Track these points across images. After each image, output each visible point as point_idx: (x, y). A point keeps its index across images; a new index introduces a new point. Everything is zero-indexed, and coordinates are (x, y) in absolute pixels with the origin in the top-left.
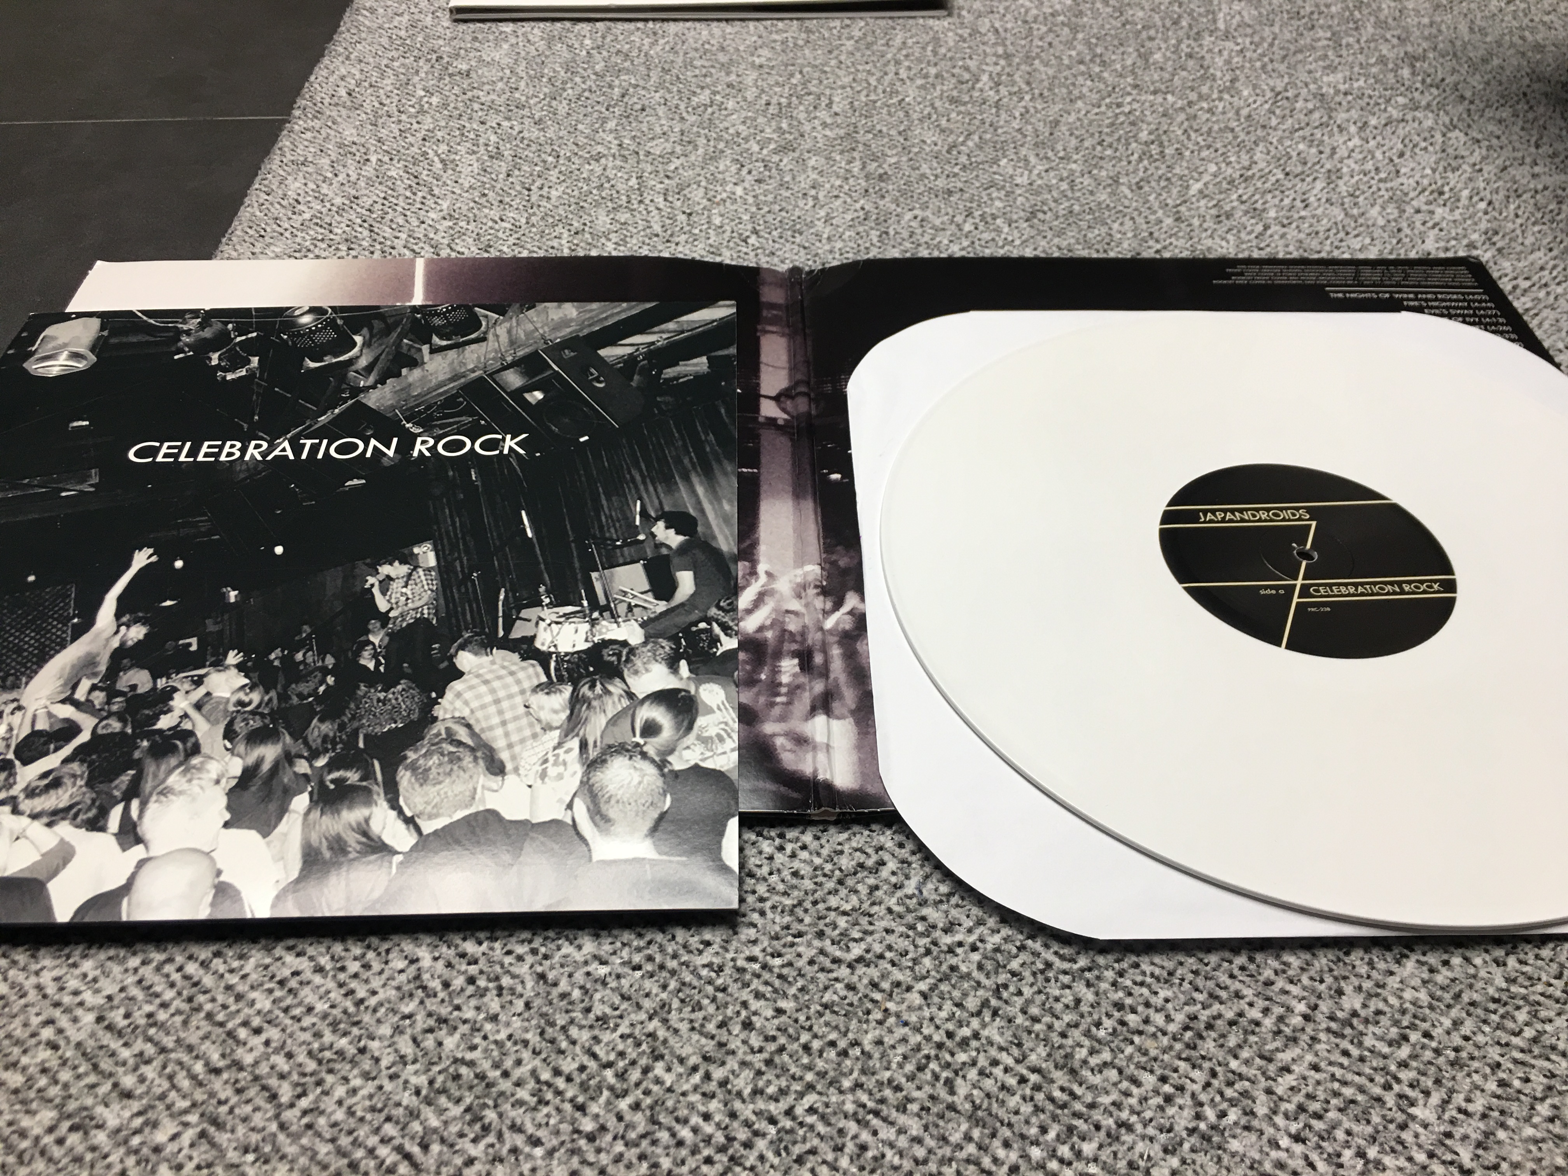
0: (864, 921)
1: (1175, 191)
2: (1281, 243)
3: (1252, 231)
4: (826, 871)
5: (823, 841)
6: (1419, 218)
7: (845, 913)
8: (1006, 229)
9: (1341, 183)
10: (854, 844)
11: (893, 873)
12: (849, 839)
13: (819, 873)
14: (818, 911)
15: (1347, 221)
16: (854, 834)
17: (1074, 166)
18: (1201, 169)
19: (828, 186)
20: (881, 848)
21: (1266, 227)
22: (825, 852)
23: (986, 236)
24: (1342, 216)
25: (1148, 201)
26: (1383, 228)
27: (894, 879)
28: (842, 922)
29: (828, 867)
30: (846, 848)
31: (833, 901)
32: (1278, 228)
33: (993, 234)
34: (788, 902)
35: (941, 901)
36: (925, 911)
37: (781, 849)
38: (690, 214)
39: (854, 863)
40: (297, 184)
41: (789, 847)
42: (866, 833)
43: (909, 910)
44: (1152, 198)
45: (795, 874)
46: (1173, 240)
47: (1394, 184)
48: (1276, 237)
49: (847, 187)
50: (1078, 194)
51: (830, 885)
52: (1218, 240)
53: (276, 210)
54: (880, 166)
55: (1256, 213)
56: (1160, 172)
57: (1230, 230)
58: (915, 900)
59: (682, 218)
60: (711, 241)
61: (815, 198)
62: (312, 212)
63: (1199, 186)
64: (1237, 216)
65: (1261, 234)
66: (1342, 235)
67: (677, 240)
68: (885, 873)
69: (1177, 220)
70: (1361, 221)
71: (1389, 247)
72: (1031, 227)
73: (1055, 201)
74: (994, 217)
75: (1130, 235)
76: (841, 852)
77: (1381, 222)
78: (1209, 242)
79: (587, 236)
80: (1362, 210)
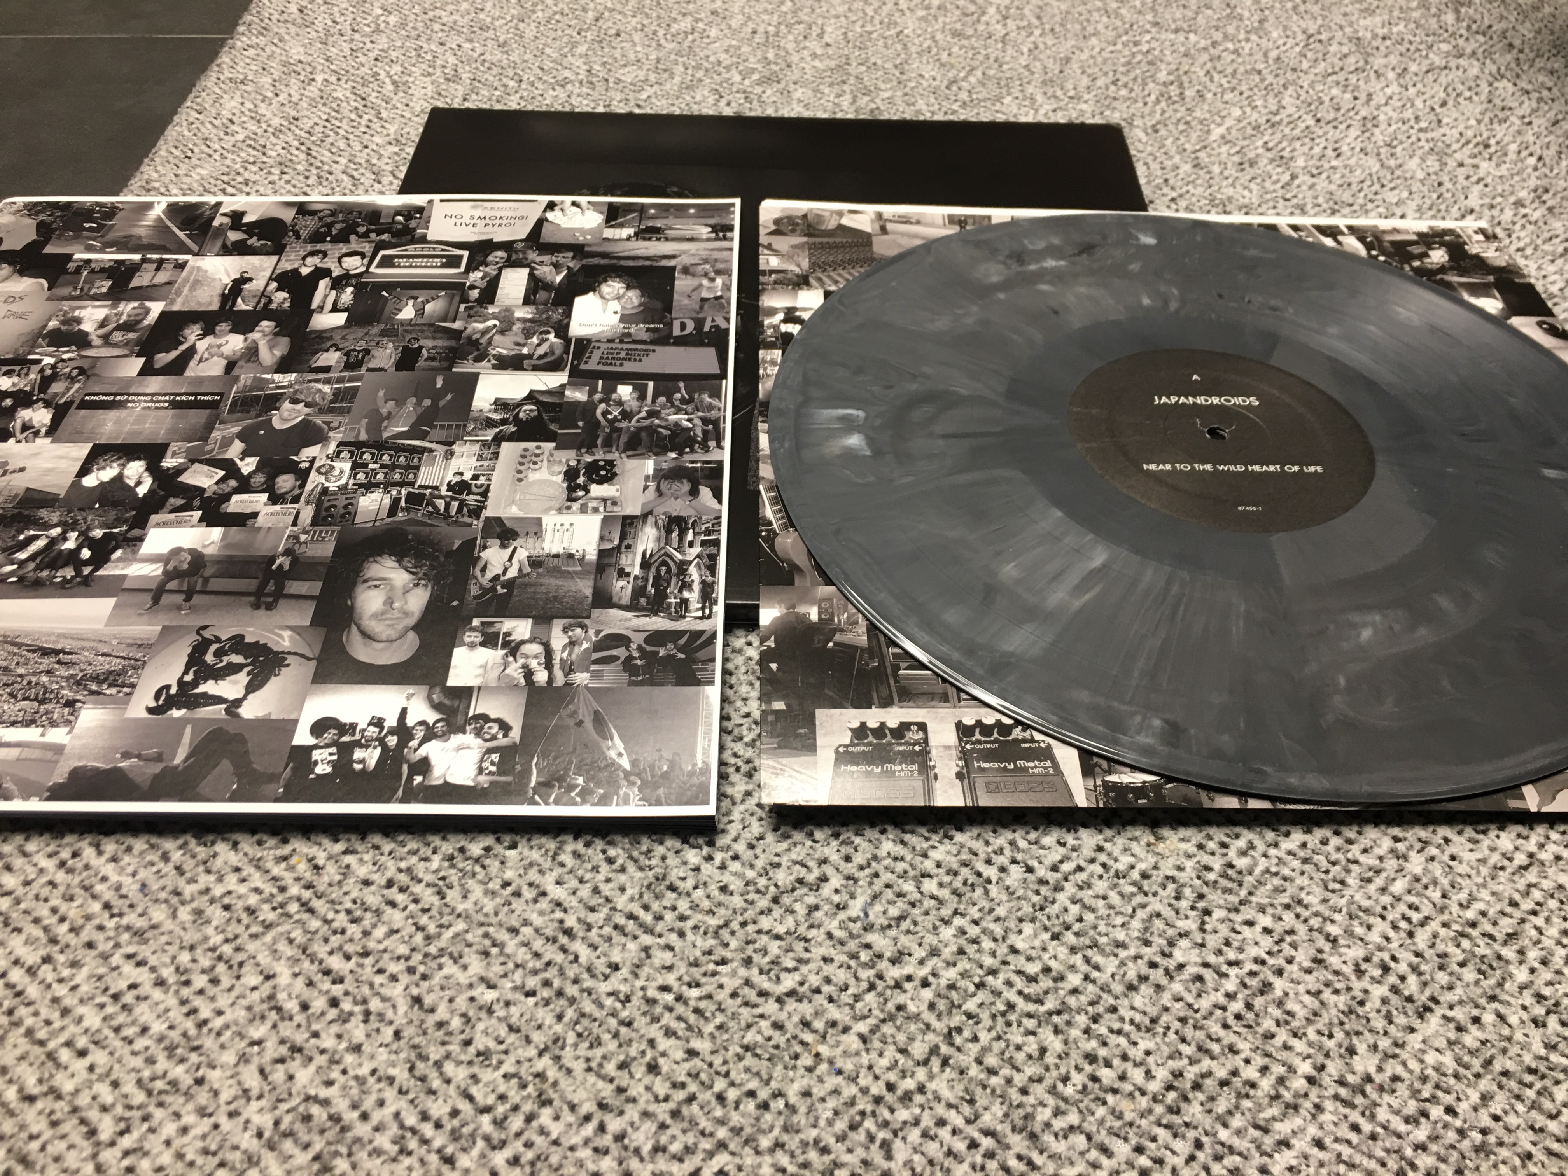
0: (799, 946)
1: (1194, 136)
2: (1310, 193)
3: (1278, 181)
4: (760, 886)
5: (758, 851)
6: (1461, 172)
7: (778, 937)
10: (794, 856)
11: (837, 891)
12: (789, 850)
13: (751, 888)
14: (747, 934)
16: (795, 844)
17: (1084, 107)
18: (1223, 114)
20: (824, 861)
21: (1294, 177)
22: (760, 864)
24: (1378, 166)
25: (1163, 146)
26: (1422, 182)
27: (836, 899)
28: (774, 948)
29: (762, 882)
30: (784, 860)
31: (765, 923)
32: (1307, 178)
34: (713, 922)
35: (890, 926)
36: (870, 938)
37: (709, 858)
39: (792, 878)
40: (233, 104)
41: (719, 857)
42: (809, 843)
43: (852, 936)
44: (1168, 142)
45: (724, 889)
46: (1190, 187)
47: (1436, 134)
48: (1304, 188)
51: (764, 903)
52: (1239, 189)
53: (207, 130)
54: (872, 101)
55: (1282, 160)
56: (1179, 115)
57: (1254, 178)
58: (859, 924)
62: (247, 133)
63: (1222, 130)
64: (1261, 164)
65: (1288, 184)
66: (1377, 187)
68: (827, 890)
70: (1398, 173)
71: (1428, 202)
76: (778, 865)
77: (1420, 175)
78: (1230, 191)
80: (1399, 161)
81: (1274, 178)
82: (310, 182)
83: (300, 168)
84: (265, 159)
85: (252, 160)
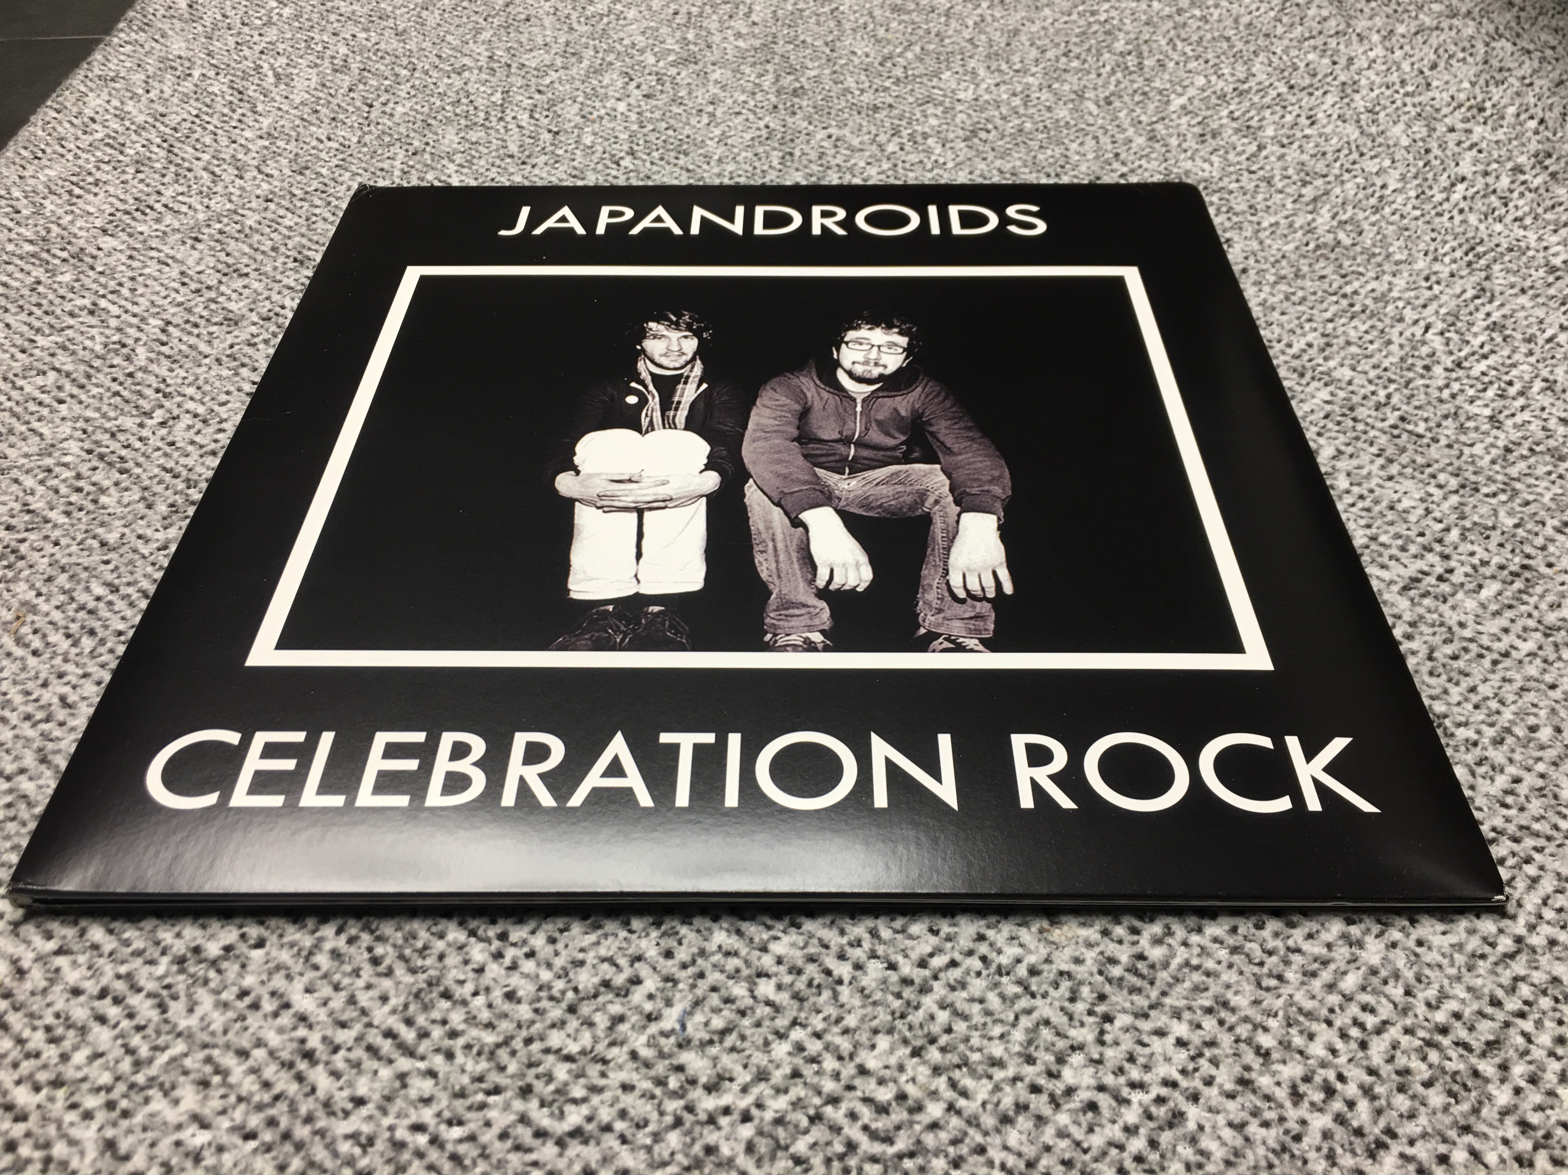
0: (593, 1071)
1: (1151, 107)
3: (1244, 152)
4: (555, 992)
5: (560, 946)
6: (1452, 138)
7: (569, 1058)
8: (938, 150)
9: (1357, 97)
10: (603, 952)
11: (651, 997)
12: (598, 943)
13: (543, 994)
14: (530, 1055)
15: (1362, 140)
16: (606, 936)
17: (1031, 80)
18: (1185, 83)
19: (729, 101)
20: (639, 958)
21: (1261, 148)
22: (559, 962)
23: (913, 158)
24: (1357, 133)
25: (1117, 118)
26: (1407, 149)
27: (648, 1007)
28: (562, 1072)
29: (559, 985)
30: (590, 957)
31: (555, 1039)
32: (1276, 148)
33: (922, 156)
34: (489, 1038)
35: (711, 1042)
36: (688, 1057)
37: (498, 956)
38: (557, 133)
39: (596, 980)
40: (99, 102)
41: (510, 953)
42: (623, 934)
43: (662, 1055)
44: (1122, 115)
45: (510, 996)
46: (1143, 162)
47: (1424, 98)
48: (1273, 159)
49: (752, 103)
50: (1031, 111)
51: (556, 1013)
52: (1199, 162)
53: (64, 129)
54: (796, 80)
55: (1248, 131)
56: (1136, 86)
57: (1216, 150)
58: (672, 1040)
59: (548, 137)
60: (575, 164)
61: (712, 115)
62: (107, 131)
63: (1183, 100)
64: (1225, 135)
65: (1254, 155)
66: (1355, 156)
67: (534, 161)
68: (638, 995)
69: (1150, 139)
70: (1380, 140)
71: (1413, 170)
72: (970, 147)
73: (1004, 118)
74: (925, 136)
75: (1090, 156)
76: (582, 963)
77: (1405, 141)
78: (1189, 165)
79: (427, 156)
80: (1381, 128)
81: (1239, 149)
82: (165, 180)
83: (158, 165)
84: (121, 158)
85: (107, 159)
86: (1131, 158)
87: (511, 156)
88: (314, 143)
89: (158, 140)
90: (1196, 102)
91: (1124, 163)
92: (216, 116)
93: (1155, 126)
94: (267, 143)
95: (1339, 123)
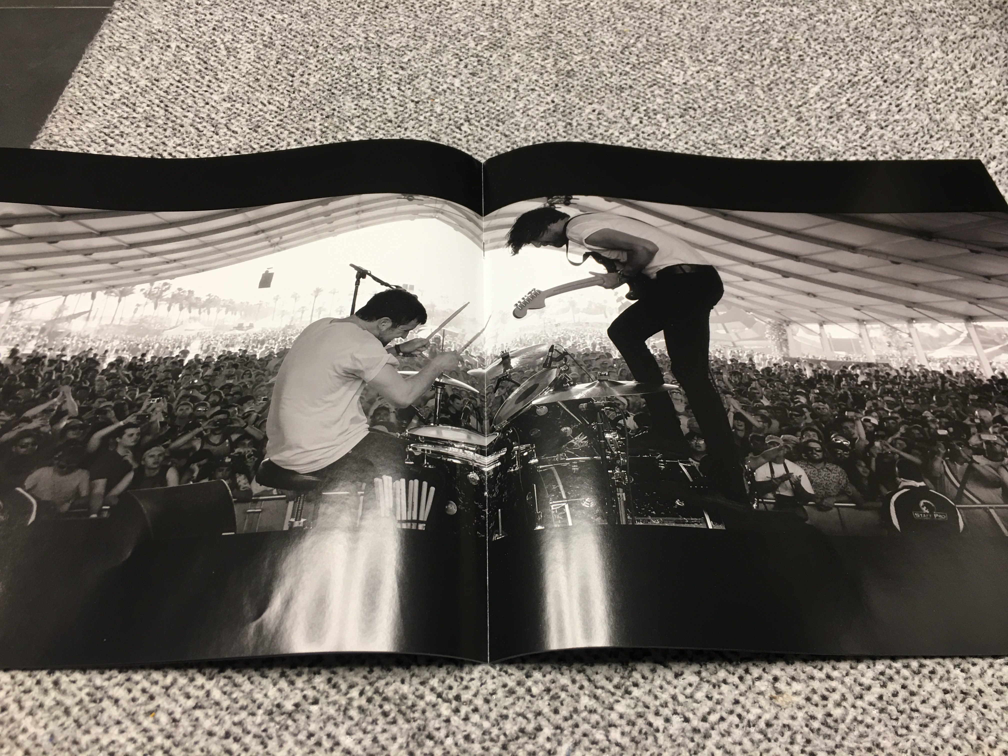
1: (797, 93)
2: (880, 143)
3: (857, 131)
4: (493, 736)
5: (492, 705)
6: (987, 125)
8: (664, 124)
9: (927, 90)
10: (518, 709)
11: (549, 739)
12: (514, 704)
13: (486, 737)
15: (932, 125)
18: (817, 75)
19: (526, 80)
20: (539, 714)
21: (868, 129)
22: (493, 716)
23: (649, 130)
24: (928, 120)
25: (776, 102)
26: (959, 133)
27: (548, 746)
29: (495, 731)
30: (511, 713)
32: (877, 129)
33: (654, 128)
37: (457, 711)
38: (417, 102)
39: (516, 728)
40: (112, 67)
41: (464, 709)
45: (467, 738)
46: (795, 138)
47: (968, 93)
48: (876, 138)
49: (541, 81)
50: (722, 94)
51: (496, 750)
52: (830, 139)
53: (94, 91)
55: (861, 115)
56: (786, 76)
59: (412, 105)
60: (432, 128)
61: (517, 91)
62: (122, 93)
63: (816, 89)
64: (845, 118)
65: (864, 135)
66: (927, 138)
67: (406, 125)
68: (541, 738)
69: (798, 120)
70: (942, 125)
71: (964, 150)
72: (684, 122)
73: (704, 100)
74: (656, 113)
75: (761, 132)
76: (506, 717)
77: (958, 127)
78: (823, 141)
79: (336, 119)
81: (855, 129)
86: (788, 134)
87: (390, 121)
88: (260, 106)
89: (157, 101)
90: (825, 89)
91: (783, 138)
92: (192, 81)
93: (801, 109)
94: (229, 105)
95: (916, 111)
